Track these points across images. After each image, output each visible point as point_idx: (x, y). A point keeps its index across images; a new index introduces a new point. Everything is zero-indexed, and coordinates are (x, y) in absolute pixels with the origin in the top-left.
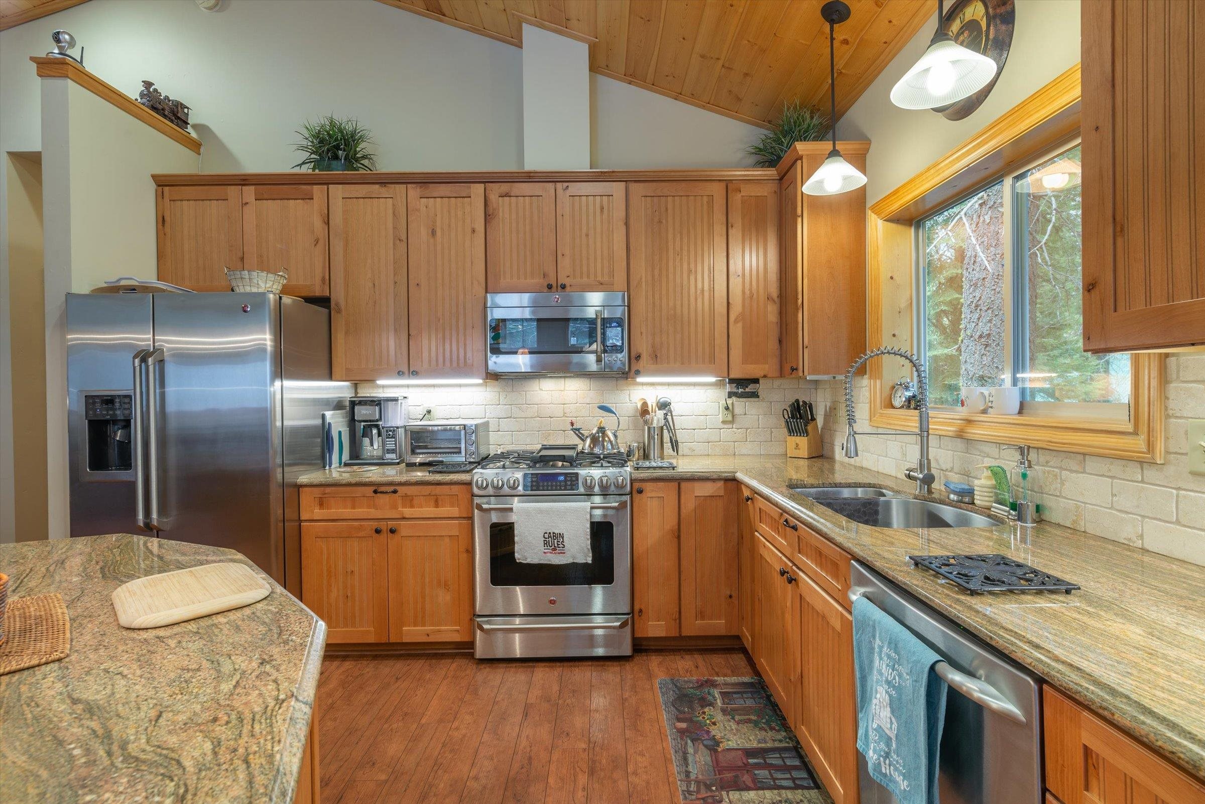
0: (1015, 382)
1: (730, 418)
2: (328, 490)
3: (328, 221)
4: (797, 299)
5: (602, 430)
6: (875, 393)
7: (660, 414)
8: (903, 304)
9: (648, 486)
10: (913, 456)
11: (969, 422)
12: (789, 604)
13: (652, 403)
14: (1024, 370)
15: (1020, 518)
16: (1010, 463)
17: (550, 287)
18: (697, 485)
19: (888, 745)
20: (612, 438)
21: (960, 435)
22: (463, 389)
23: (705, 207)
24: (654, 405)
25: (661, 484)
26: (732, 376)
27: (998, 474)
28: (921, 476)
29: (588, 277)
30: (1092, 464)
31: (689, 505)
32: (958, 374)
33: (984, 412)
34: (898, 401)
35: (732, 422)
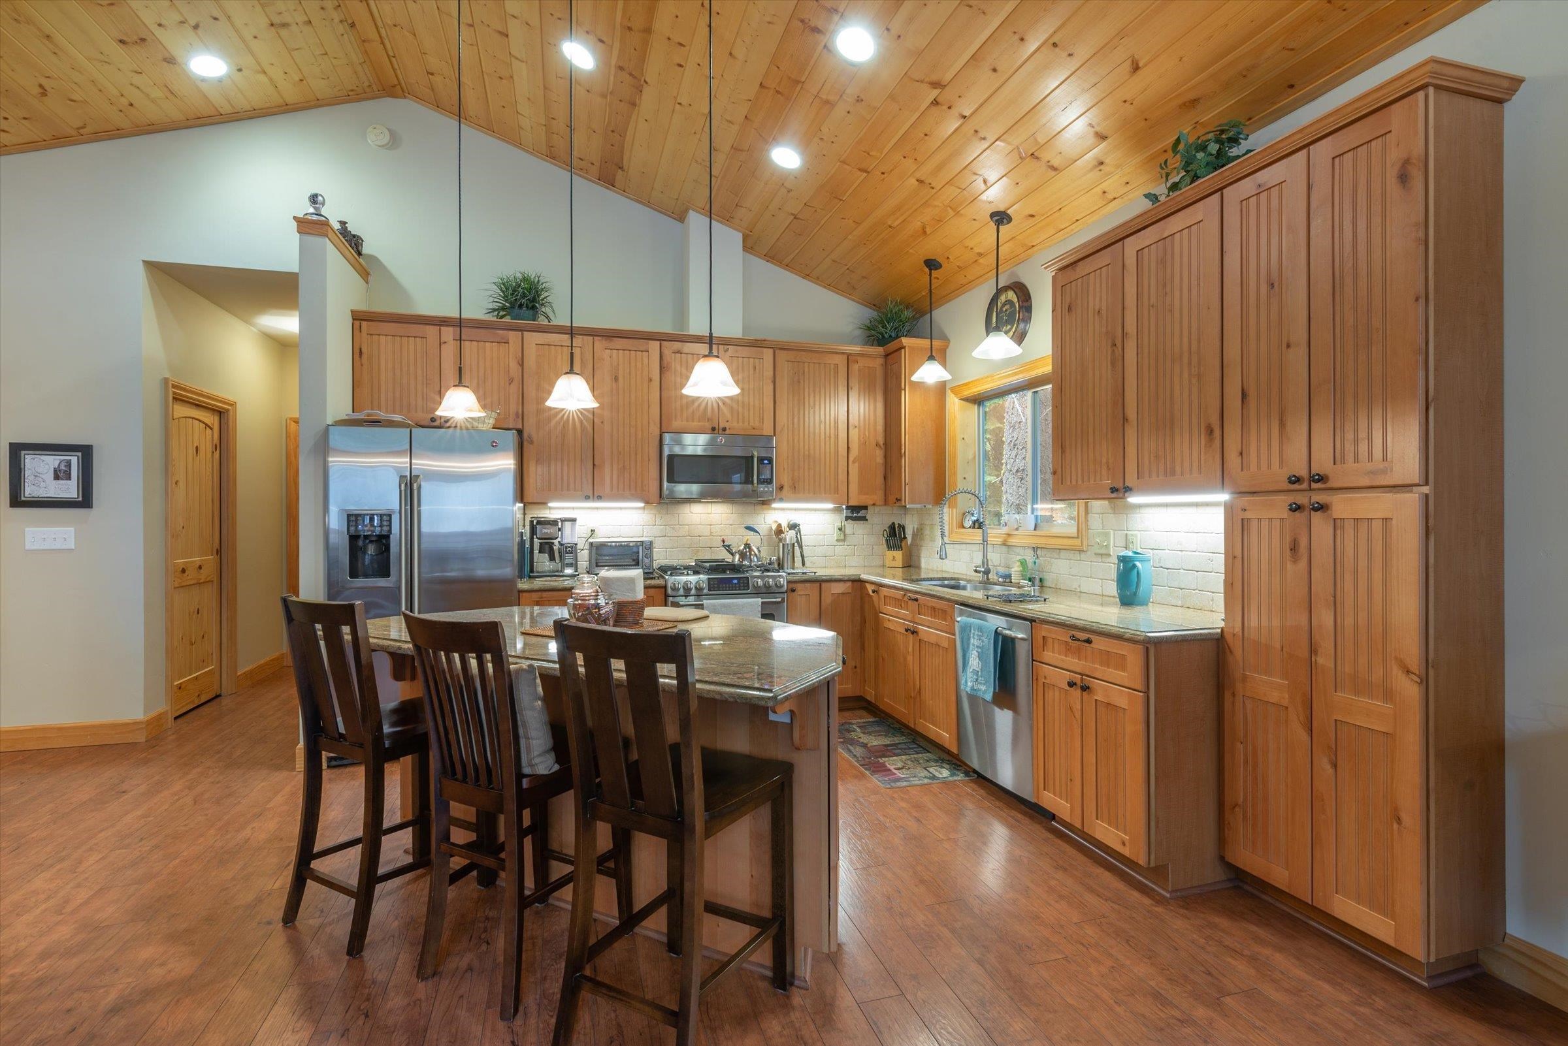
0: (1033, 510)
1: (842, 537)
2: (545, 594)
3: (523, 362)
4: (901, 449)
5: (747, 546)
6: (952, 518)
7: (792, 533)
8: (971, 457)
9: (799, 587)
10: (978, 559)
11: (1009, 535)
12: (910, 649)
13: (784, 525)
14: (1037, 503)
15: (1033, 585)
16: (1029, 556)
17: (713, 429)
18: (833, 585)
19: (977, 675)
20: (757, 552)
21: (1004, 544)
22: (623, 511)
23: (832, 373)
24: (786, 526)
25: (808, 585)
26: (851, 504)
27: (1023, 563)
28: (983, 570)
29: (743, 422)
30: (1063, 554)
31: (827, 600)
32: (999, 502)
33: (1017, 529)
34: (968, 523)
35: (844, 540)
